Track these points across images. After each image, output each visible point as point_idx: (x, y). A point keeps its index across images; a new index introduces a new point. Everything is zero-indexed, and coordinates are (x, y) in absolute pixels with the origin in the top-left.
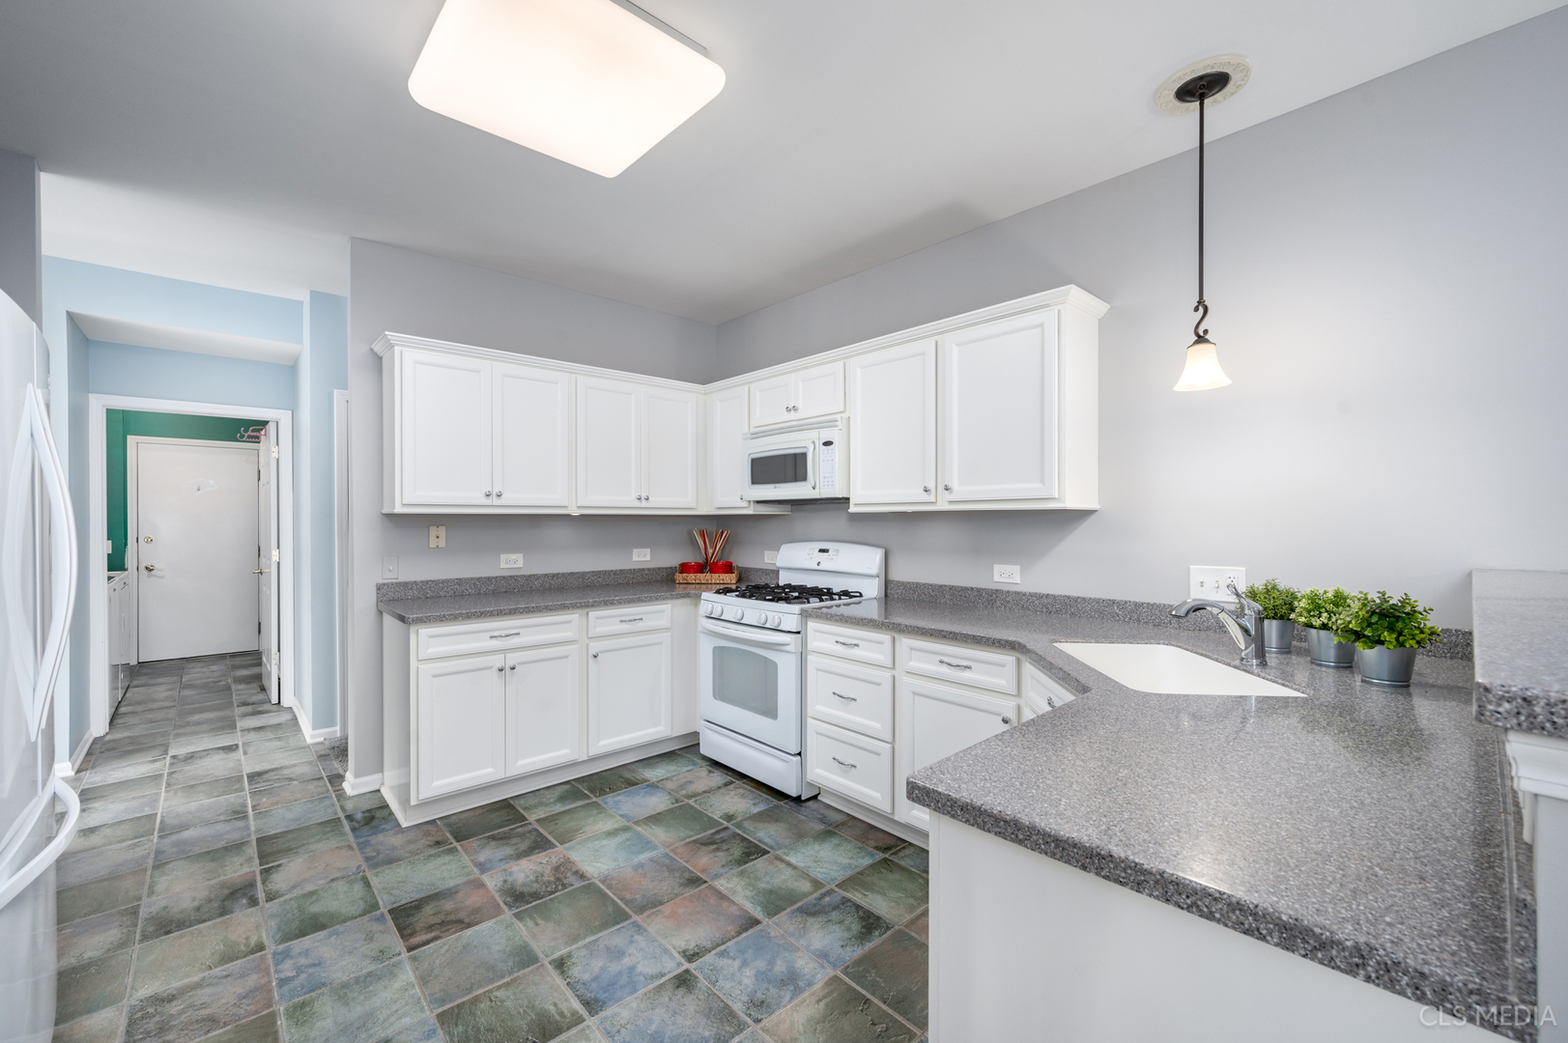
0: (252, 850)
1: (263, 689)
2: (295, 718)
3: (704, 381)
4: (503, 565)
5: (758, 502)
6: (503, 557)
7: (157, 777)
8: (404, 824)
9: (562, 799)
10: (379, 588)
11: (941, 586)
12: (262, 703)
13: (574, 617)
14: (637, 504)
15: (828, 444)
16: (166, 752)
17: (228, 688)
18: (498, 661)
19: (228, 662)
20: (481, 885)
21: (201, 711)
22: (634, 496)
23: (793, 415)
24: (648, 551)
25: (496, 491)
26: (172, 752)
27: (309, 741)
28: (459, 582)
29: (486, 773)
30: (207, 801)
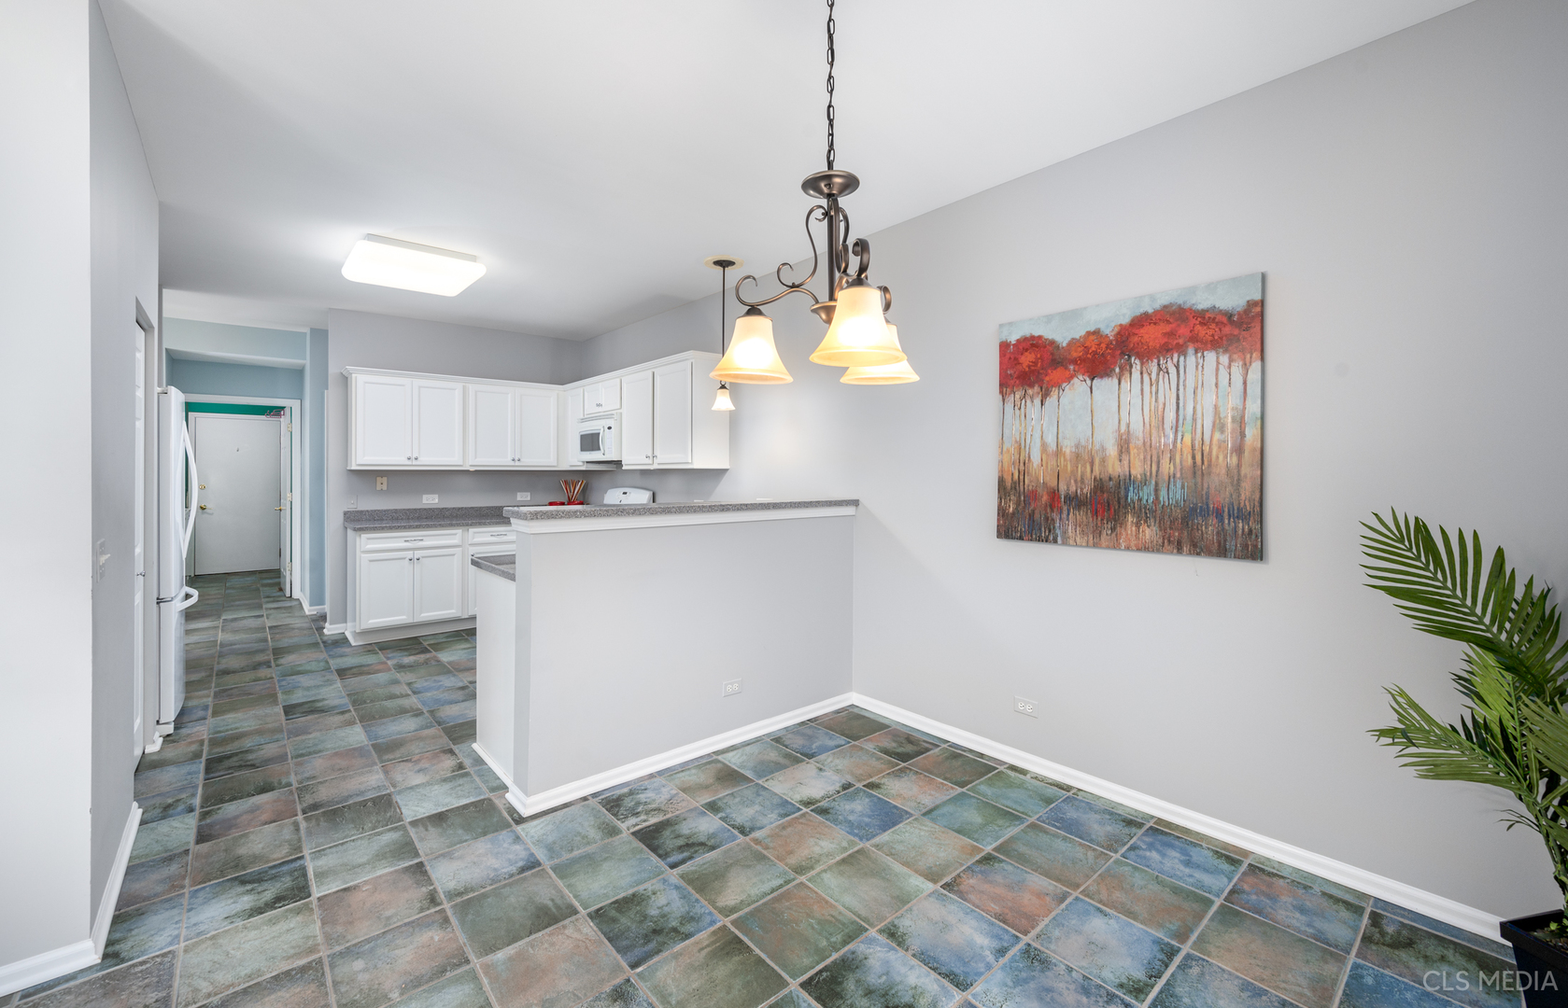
0: (270, 652)
1: (281, 590)
2: (301, 604)
3: (562, 381)
4: (424, 502)
5: (587, 462)
6: (425, 497)
7: (216, 628)
8: (353, 644)
9: (447, 637)
10: (345, 513)
12: (279, 596)
13: (459, 532)
14: (512, 463)
15: (610, 428)
16: (220, 617)
17: (259, 589)
18: (409, 555)
19: (258, 575)
20: (386, 663)
21: (239, 600)
22: (510, 458)
23: (600, 409)
24: (529, 494)
25: (415, 456)
26: (223, 617)
27: (307, 613)
28: (396, 511)
29: (401, 619)
30: (244, 636)
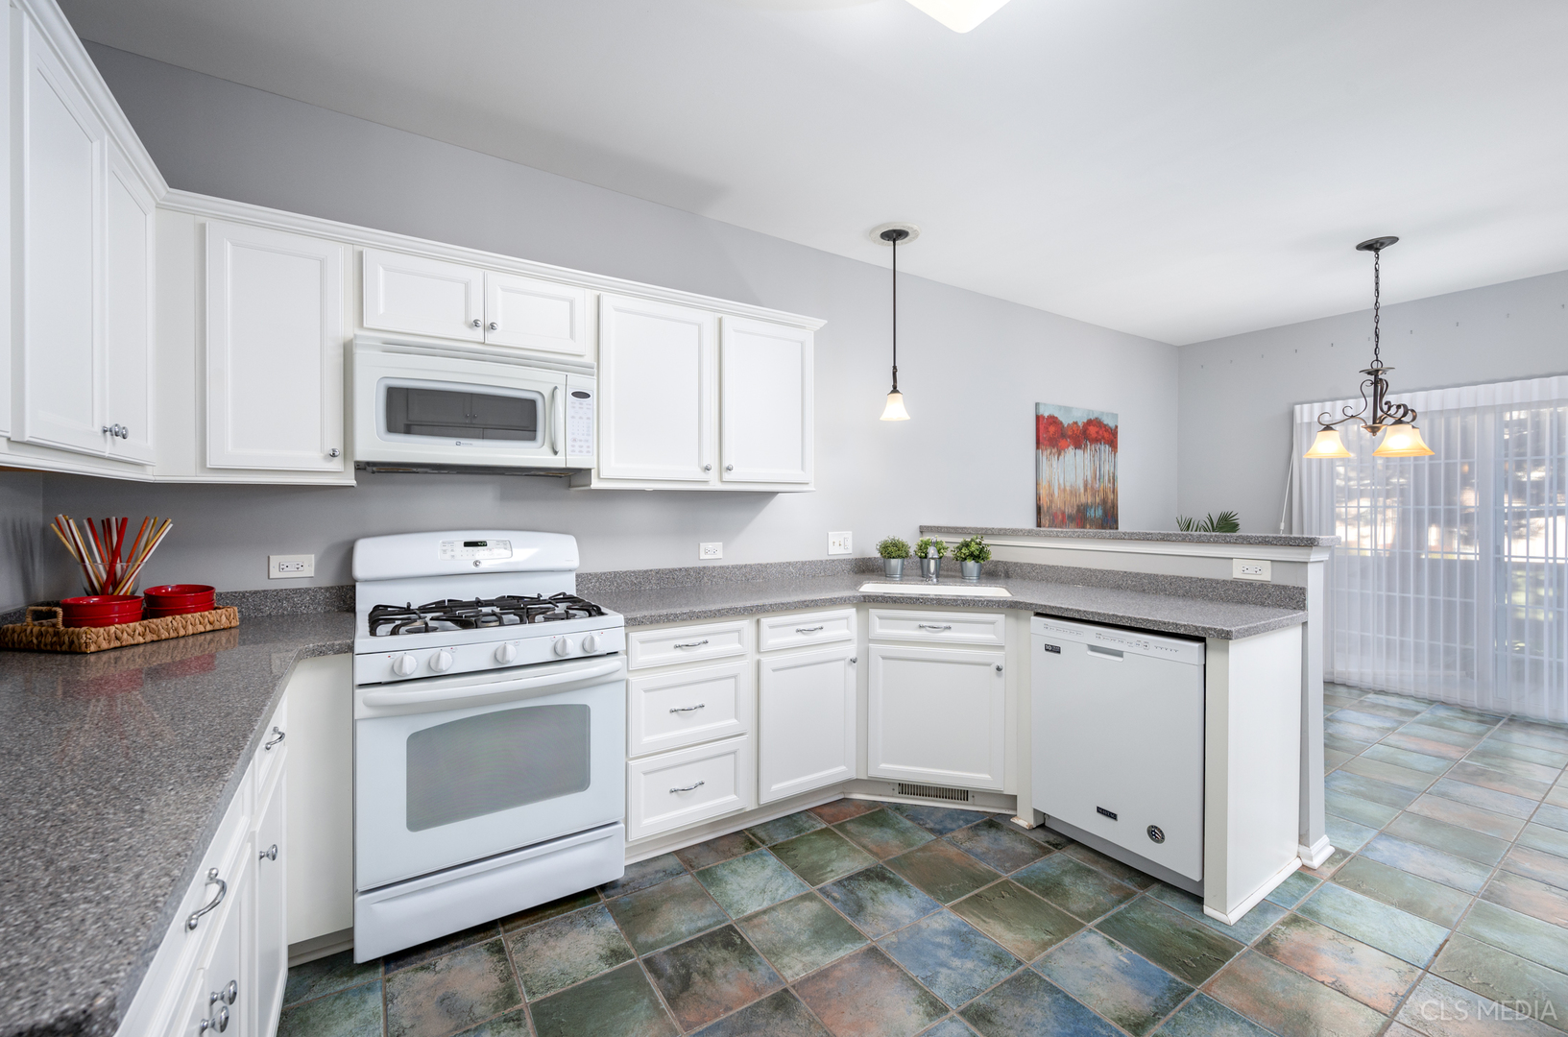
11: (646, 572)
15: (582, 395)
